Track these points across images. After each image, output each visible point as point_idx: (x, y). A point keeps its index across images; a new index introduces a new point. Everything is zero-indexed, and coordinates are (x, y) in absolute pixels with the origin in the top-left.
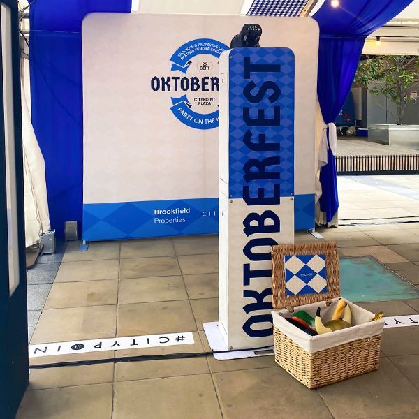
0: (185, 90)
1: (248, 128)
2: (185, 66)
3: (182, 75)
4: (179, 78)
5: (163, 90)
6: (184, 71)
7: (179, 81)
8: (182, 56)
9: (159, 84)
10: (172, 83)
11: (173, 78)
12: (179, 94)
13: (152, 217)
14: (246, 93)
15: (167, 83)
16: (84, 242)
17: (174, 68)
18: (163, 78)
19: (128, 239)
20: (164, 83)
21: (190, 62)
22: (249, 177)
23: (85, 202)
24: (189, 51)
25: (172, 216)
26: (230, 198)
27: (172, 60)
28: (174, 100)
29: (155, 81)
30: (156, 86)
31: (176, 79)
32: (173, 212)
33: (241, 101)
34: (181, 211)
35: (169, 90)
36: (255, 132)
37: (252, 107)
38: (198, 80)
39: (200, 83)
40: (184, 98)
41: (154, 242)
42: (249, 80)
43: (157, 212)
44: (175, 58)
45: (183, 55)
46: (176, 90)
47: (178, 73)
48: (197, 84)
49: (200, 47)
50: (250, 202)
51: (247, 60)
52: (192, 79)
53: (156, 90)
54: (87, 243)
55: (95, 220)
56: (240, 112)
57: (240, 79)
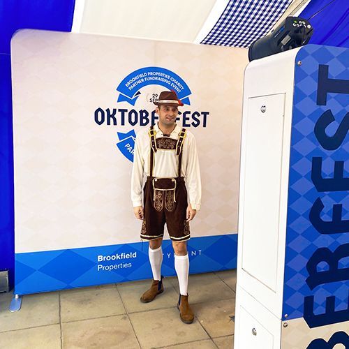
0: (133, 124)
1: (319, 194)
2: (133, 97)
3: (129, 107)
4: (126, 110)
5: (109, 123)
6: (133, 103)
7: (126, 114)
8: (130, 86)
9: (103, 116)
10: (118, 116)
11: (120, 110)
12: (127, 128)
13: (95, 264)
14: (319, 131)
15: (113, 116)
16: (17, 296)
17: (121, 99)
18: (108, 110)
19: (69, 289)
20: (109, 116)
21: (139, 93)
22: (314, 279)
23: (16, 251)
24: (137, 80)
25: (117, 262)
26: (283, 319)
27: (118, 89)
28: (121, 135)
29: (100, 113)
30: (100, 120)
31: (123, 111)
32: (118, 257)
33: (310, 146)
34: (127, 256)
35: (115, 124)
36: (328, 201)
37: (326, 157)
38: (147, 114)
39: (150, 117)
40: (132, 133)
41: (98, 291)
42: (325, 108)
43: (100, 258)
44: (121, 88)
45: (131, 84)
46: (123, 124)
47: (125, 105)
48: (146, 118)
49: (150, 76)
50: (313, 322)
51: (323, 70)
52: (141, 112)
53: (100, 123)
54: (20, 297)
55: (30, 271)
56: (306, 167)
57: (311, 106)
